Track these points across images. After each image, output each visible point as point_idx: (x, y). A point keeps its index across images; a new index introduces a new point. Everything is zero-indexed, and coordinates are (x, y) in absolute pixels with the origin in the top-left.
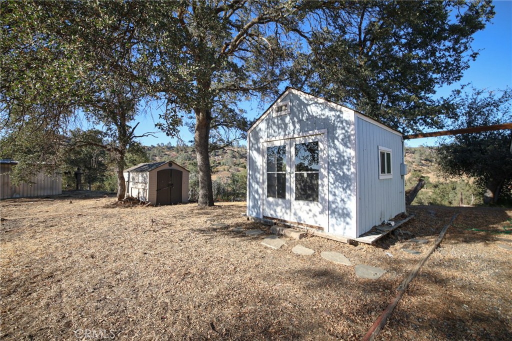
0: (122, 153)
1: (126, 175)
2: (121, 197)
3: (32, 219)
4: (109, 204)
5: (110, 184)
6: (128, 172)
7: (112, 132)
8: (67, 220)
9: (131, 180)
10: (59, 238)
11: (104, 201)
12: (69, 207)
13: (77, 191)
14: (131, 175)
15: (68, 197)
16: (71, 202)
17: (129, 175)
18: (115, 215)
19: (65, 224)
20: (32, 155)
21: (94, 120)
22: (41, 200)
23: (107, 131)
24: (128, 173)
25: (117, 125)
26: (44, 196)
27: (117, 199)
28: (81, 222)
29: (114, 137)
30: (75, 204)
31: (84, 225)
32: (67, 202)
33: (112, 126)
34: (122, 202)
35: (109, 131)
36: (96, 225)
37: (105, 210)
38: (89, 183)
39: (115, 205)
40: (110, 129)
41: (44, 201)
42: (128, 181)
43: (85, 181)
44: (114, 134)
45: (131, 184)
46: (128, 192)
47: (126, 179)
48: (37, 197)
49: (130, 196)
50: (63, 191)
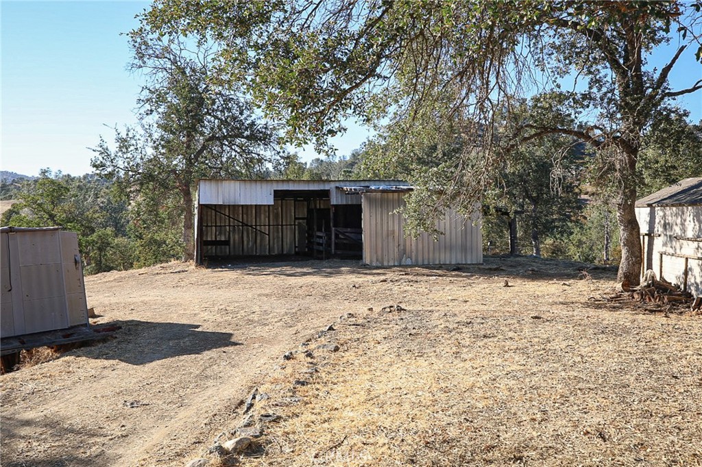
0: (631, 148)
1: (642, 215)
2: (631, 280)
3: (445, 315)
4: (598, 297)
5: (580, 243)
6: (649, 205)
7: (604, 90)
8: (512, 327)
9: (658, 228)
10: (509, 369)
11: (583, 288)
12: (507, 297)
13: (512, 259)
14: (659, 213)
15: (496, 269)
16: (507, 285)
17: (652, 215)
18: (626, 331)
19: (511, 334)
20: (435, 169)
21: (554, 63)
22: (449, 273)
23: (590, 88)
24: (648, 209)
25: (615, 65)
26: (450, 264)
27: (619, 286)
28: (545, 336)
29: (609, 103)
30: (516, 289)
31: (554, 345)
32: (498, 283)
33: (603, 72)
34: (636, 296)
35: (595, 90)
36: (583, 351)
37: (592, 312)
38: (535, 238)
39: (615, 303)
40: (598, 81)
41: (452, 276)
42: (650, 235)
43: (525, 232)
44: (609, 95)
45: (658, 243)
46: (650, 267)
47: (644, 229)
48: (440, 267)
49: (658, 278)
50: (484, 256)
